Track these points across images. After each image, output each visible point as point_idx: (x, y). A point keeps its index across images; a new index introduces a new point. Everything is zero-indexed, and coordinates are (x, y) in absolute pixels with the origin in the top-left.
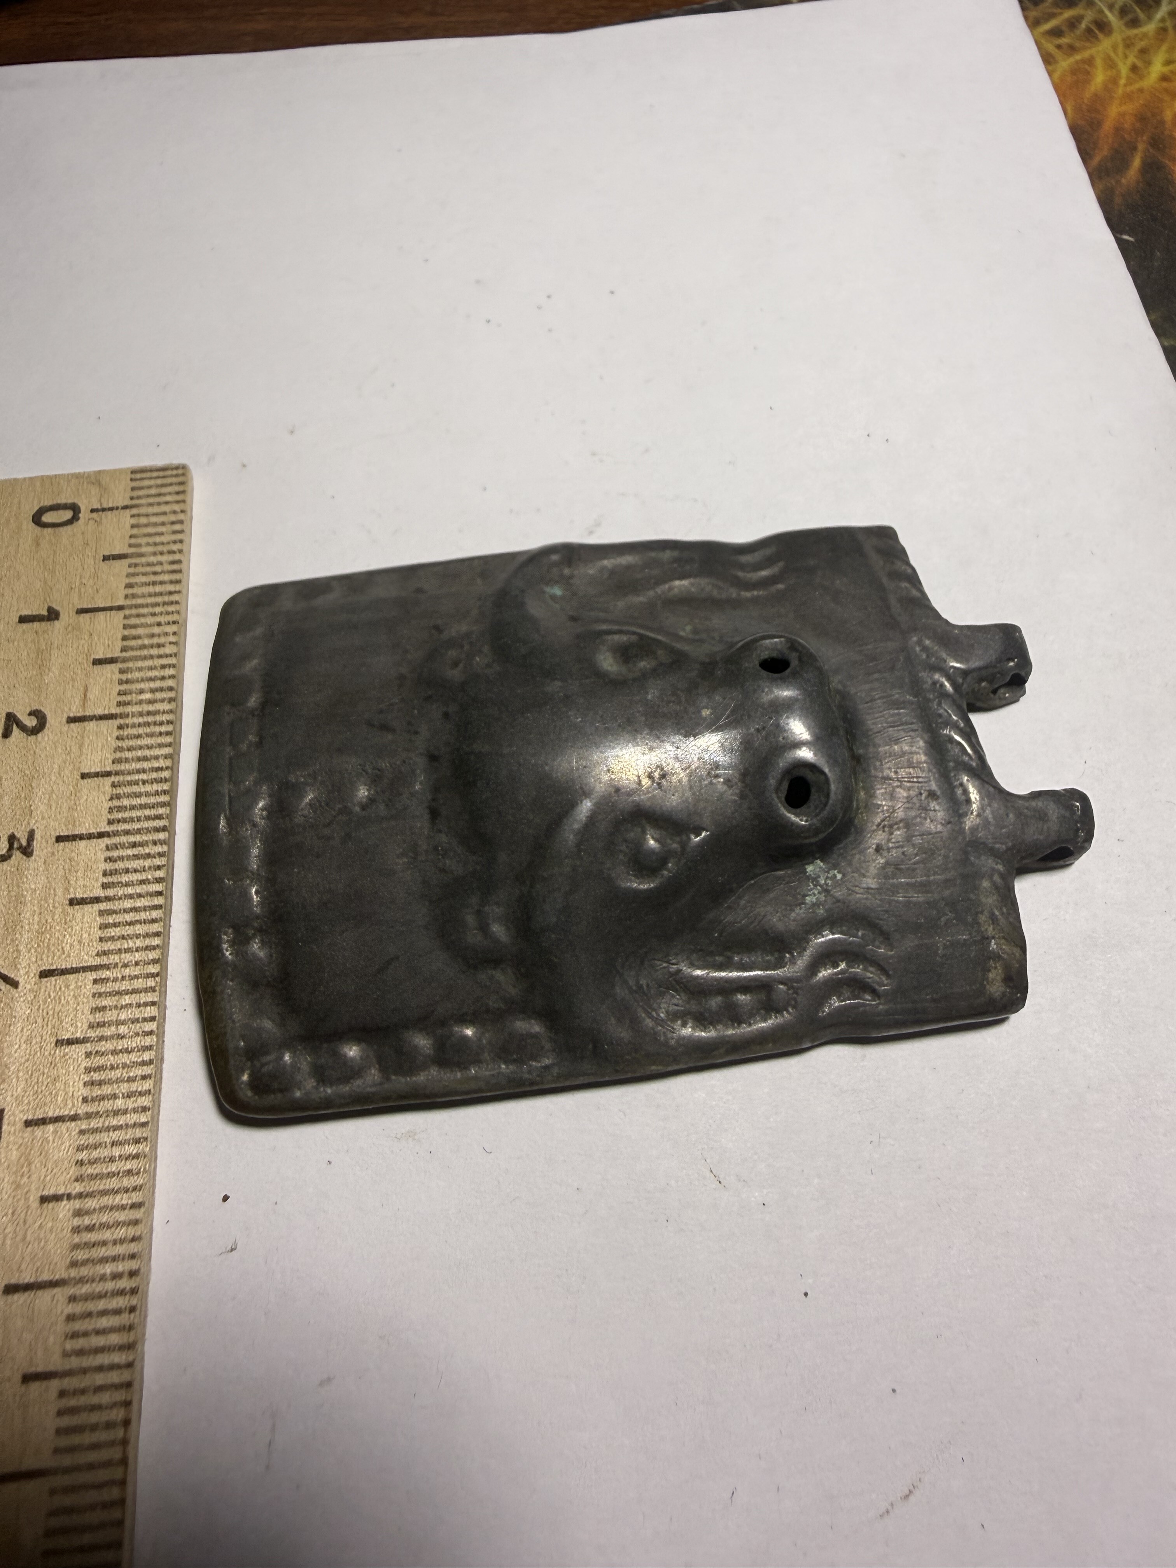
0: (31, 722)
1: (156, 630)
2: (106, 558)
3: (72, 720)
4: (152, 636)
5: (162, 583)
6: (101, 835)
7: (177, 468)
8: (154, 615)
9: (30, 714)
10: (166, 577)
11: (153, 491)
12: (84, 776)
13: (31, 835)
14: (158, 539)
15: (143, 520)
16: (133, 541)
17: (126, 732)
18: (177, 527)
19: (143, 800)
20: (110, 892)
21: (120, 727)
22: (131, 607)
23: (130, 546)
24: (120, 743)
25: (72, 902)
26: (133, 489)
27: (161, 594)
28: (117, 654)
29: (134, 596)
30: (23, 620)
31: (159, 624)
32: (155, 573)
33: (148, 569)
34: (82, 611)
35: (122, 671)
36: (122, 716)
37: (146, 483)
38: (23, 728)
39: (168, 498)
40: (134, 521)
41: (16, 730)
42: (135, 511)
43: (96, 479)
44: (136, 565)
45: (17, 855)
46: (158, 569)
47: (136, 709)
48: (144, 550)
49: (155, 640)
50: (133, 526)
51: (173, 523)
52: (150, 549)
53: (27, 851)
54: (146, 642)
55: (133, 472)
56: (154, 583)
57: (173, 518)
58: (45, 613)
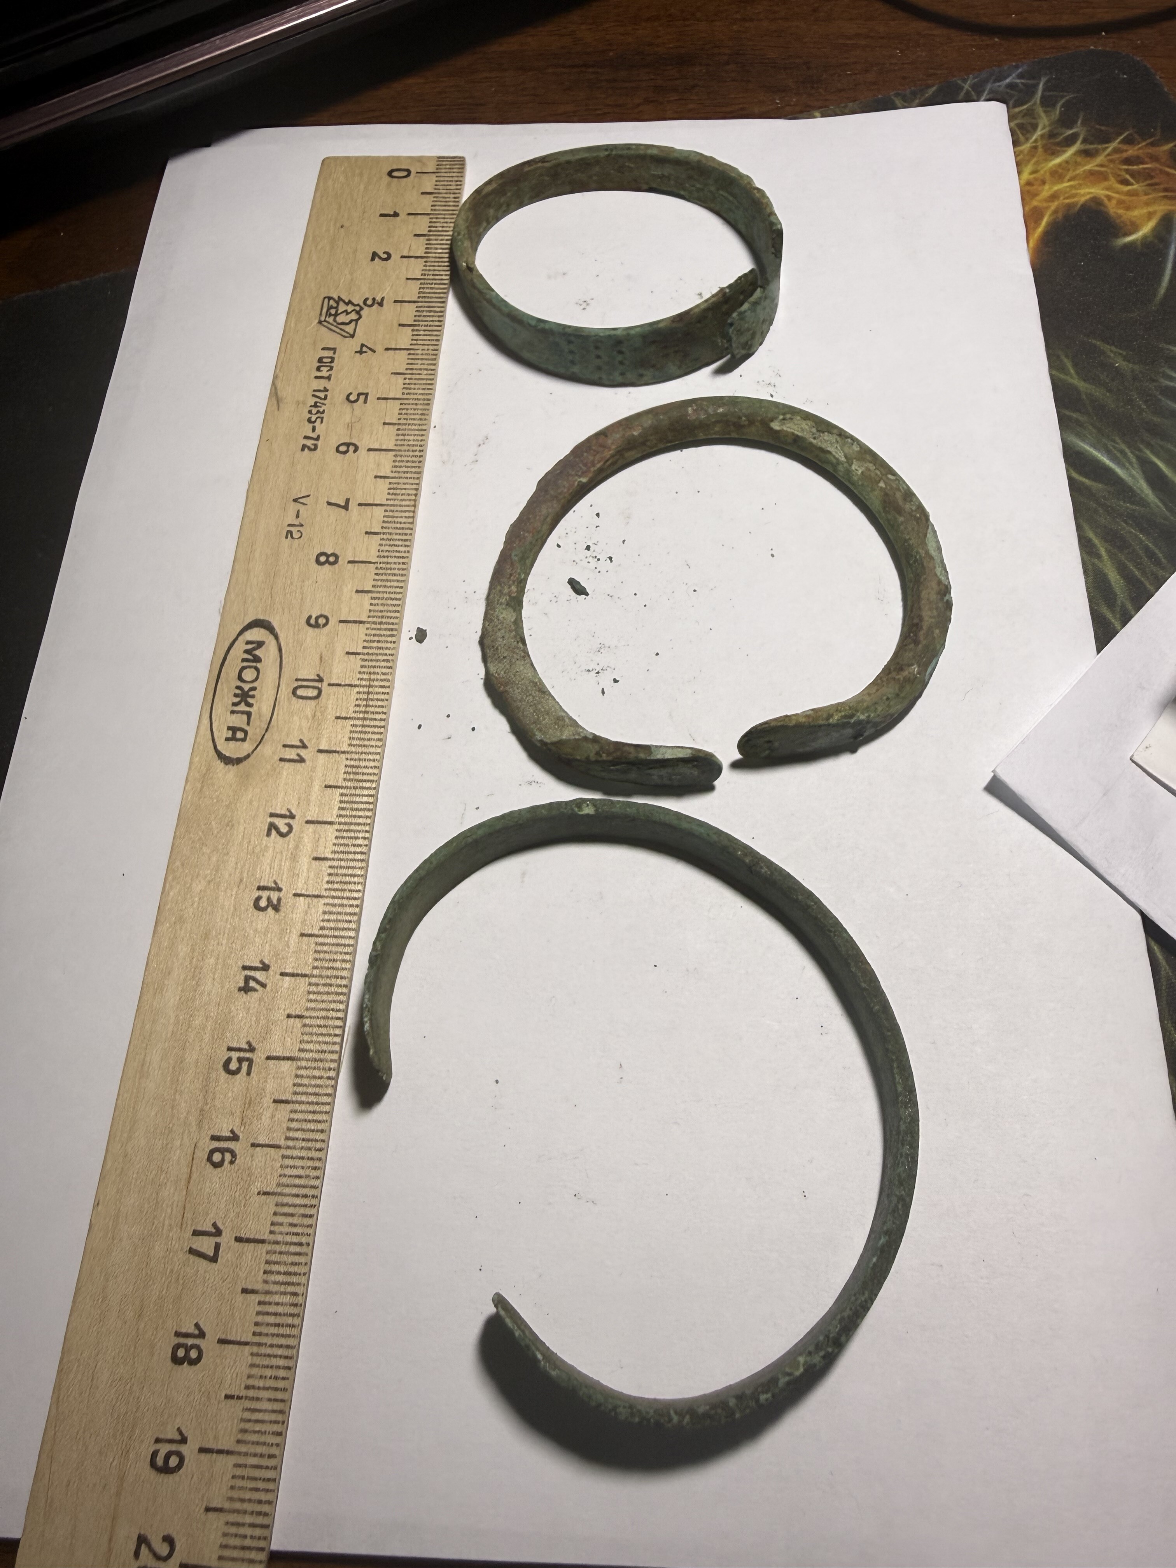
0: (385, 256)
1: (445, 225)
2: (423, 193)
3: (403, 257)
4: (443, 227)
5: (449, 206)
6: (415, 302)
7: (460, 158)
8: (444, 218)
9: (384, 253)
10: (451, 204)
11: (448, 167)
12: (408, 279)
13: (383, 299)
14: (449, 187)
15: (442, 179)
16: (437, 187)
17: (428, 264)
18: (459, 183)
19: (434, 291)
20: (417, 323)
21: (425, 262)
22: (433, 214)
23: (435, 189)
24: (425, 268)
25: (400, 325)
26: (438, 165)
27: (448, 210)
28: (426, 233)
29: (435, 210)
30: (382, 215)
31: (447, 222)
32: (446, 202)
33: (443, 200)
34: (409, 214)
35: (428, 240)
36: (427, 257)
37: (444, 163)
38: (380, 258)
39: (455, 170)
40: (437, 179)
41: (377, 259)
42: (438, 175)
43: (420, 160)
44: (437, 197)
45: (376, 306)
46: (448, 200)
47: (434, 255)
48: (441, 191)
49: (444, 229)
50: (436, 181)
51: (457, 181)
52: (444, 191)
53: (381, 304)
54: (440, 229)
55: (439, 157)
56: (445, 206)
57: (456, 179)
58: (392, 213)
